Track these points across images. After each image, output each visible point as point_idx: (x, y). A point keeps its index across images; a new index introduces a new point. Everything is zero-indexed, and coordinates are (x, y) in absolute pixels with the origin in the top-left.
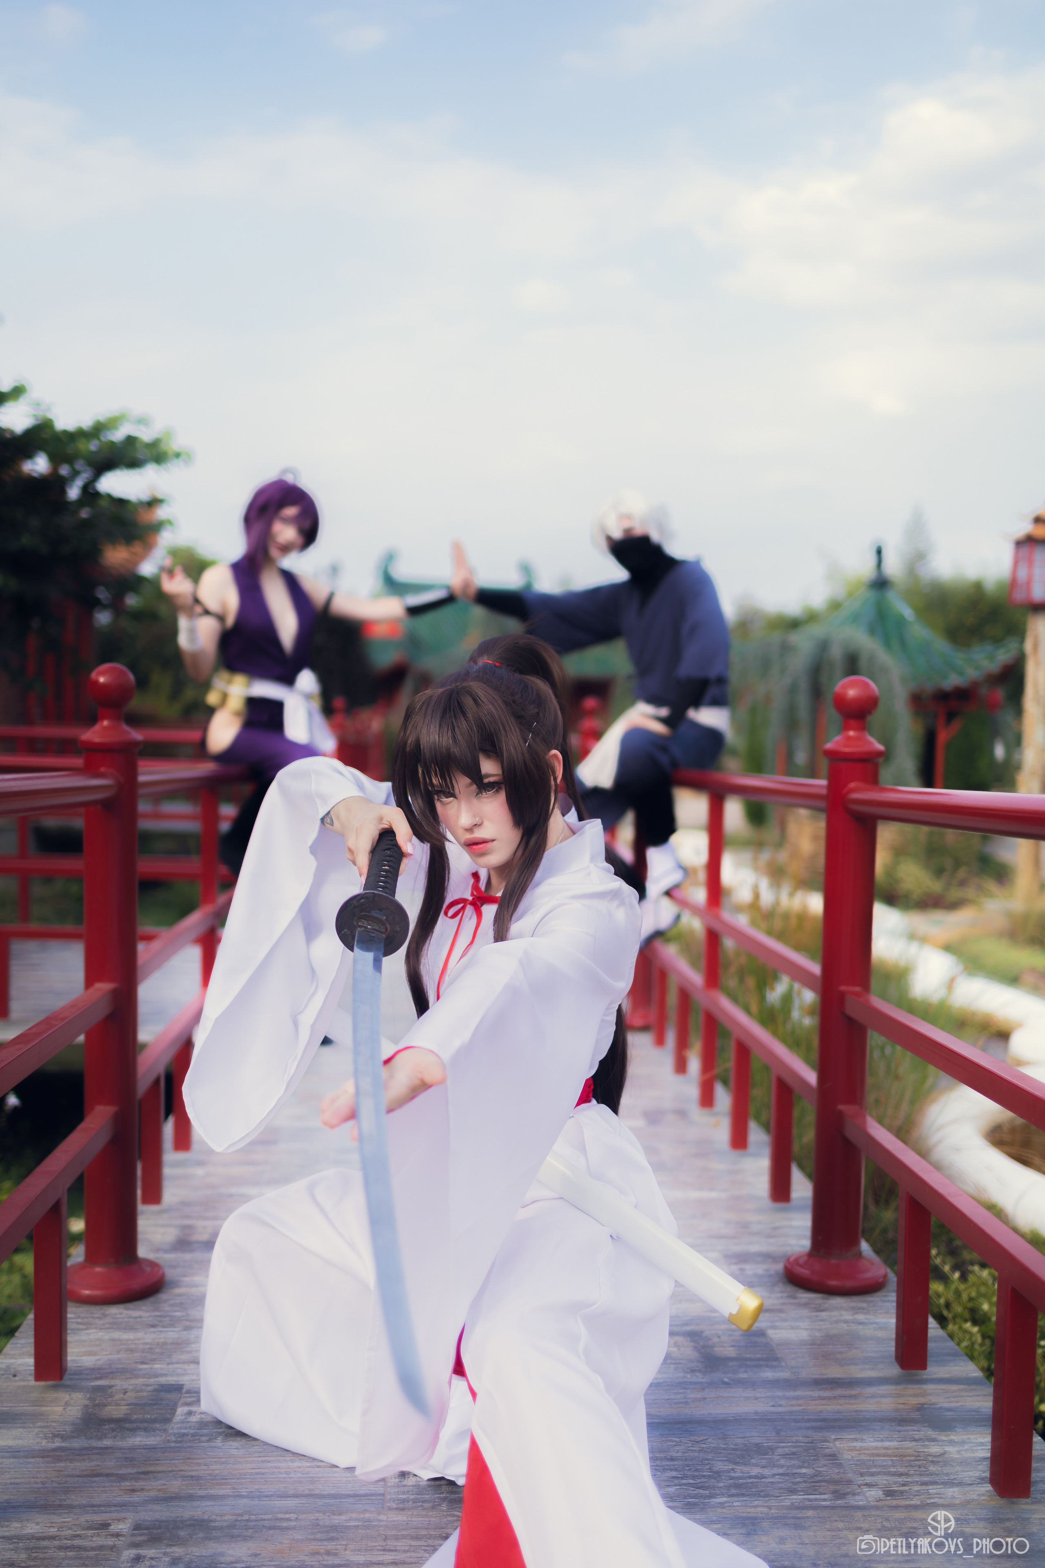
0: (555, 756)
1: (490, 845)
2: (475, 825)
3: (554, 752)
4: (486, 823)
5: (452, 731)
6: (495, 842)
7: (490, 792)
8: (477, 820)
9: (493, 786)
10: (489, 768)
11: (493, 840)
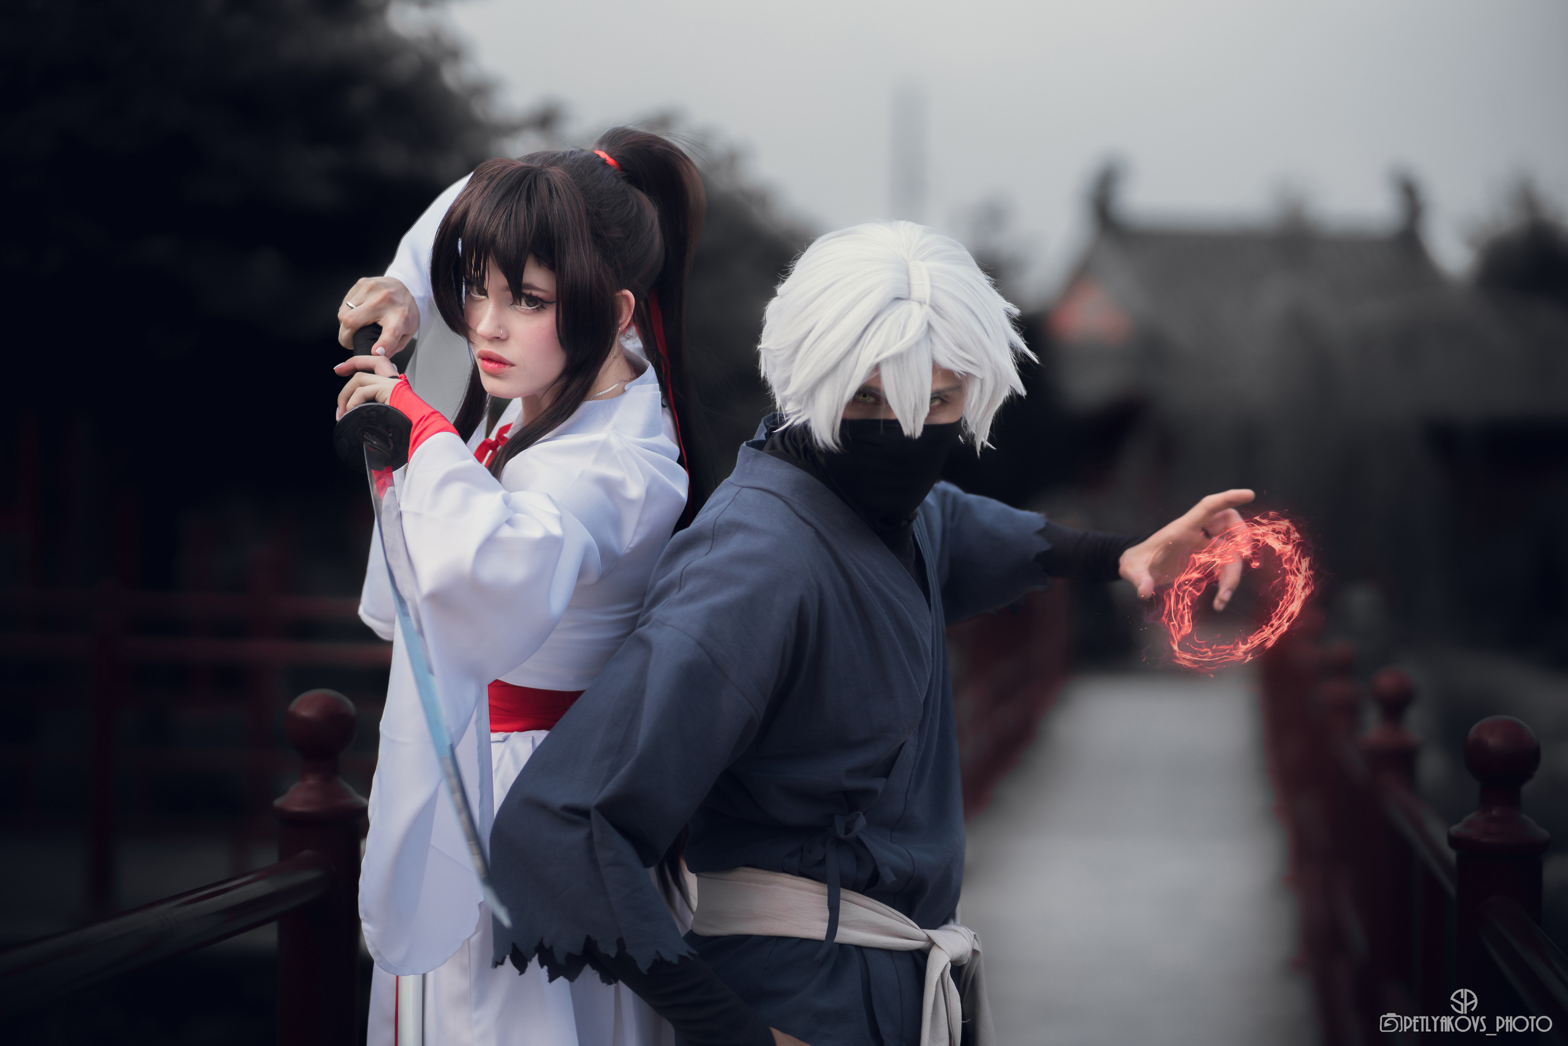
0: (627, 298)
1: (507, 369)
2: (498, 338)
3: (628, 293)
4: (512, 342)
5: (507, 217)
6: (513, 368)
7: (530, 308)
8: (501, 333)
9: (537, 303)
10: (537, 278)
11: (512, 365)
